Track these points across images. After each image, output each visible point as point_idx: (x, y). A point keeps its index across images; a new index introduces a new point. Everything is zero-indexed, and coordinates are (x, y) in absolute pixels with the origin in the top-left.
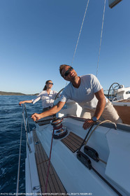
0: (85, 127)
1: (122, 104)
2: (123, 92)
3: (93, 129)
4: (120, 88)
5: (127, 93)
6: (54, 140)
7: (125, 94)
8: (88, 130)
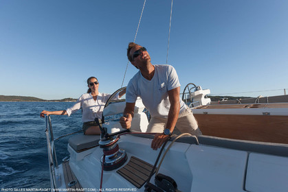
0: (154, 147)
1: (201, 112)
2: (201, 95)
3: (166, 148)
4: (197, 90)
5: (205, 97)
6: (105, 173)
7: (203, 98)
8: (159, 150)
